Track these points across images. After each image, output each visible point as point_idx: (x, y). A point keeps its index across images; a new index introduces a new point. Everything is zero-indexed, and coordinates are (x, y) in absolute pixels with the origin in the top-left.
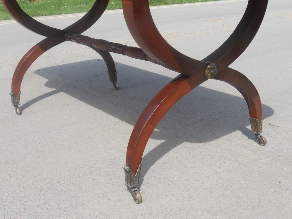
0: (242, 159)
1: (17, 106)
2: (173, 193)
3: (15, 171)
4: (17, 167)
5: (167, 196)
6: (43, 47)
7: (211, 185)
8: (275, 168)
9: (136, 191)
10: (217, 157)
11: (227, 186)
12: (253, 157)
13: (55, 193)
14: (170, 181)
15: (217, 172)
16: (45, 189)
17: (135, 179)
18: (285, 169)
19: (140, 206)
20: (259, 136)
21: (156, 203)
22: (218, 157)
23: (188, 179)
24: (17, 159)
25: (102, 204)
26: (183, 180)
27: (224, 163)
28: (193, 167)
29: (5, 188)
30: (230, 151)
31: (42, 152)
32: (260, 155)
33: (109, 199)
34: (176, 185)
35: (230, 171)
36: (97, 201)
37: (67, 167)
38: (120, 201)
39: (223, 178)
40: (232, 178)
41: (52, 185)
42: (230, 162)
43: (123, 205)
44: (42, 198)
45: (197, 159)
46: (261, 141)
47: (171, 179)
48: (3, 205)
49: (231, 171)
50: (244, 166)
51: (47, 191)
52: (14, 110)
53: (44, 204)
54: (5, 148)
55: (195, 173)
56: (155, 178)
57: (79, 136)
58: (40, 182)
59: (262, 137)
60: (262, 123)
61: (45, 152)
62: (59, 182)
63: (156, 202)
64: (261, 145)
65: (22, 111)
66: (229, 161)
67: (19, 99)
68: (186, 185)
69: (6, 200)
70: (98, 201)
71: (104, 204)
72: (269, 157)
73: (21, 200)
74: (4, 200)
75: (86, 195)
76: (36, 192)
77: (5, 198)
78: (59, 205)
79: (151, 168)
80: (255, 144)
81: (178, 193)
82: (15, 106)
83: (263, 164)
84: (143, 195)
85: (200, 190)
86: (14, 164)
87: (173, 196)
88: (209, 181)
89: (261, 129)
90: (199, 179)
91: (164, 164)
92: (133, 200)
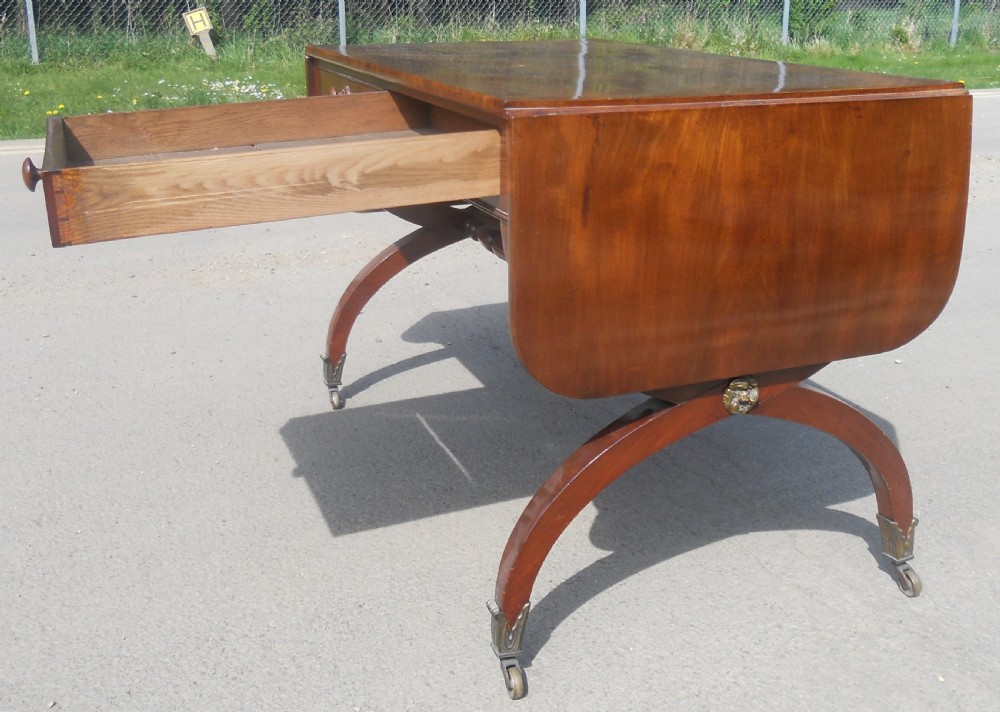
0: (831, 626)
1: (336, 387)
2: (609, 687)
3: (277, 559)
4: (286, 548)
5: (591, 692)
7: (714, 687)
8: (914, 669)
9: (514, 666)
10: (769, 606)
11: (754, 697)
12: (867, 625)
13: (340, 633)
14: (616, 653)
15: (747, 652)
16: (324, 616)
17: (511, 638)
18: (941, 679)
19: (515, 706)
20: (901, 569)
21: (555, 706)
22: (771, 608)
23: (662, 658)
24: (291, 528)
25: (431, 682)
26: (649, 657)
27: (777, 629)
28: (692, 626)
29: (242, 599)
30: (811, 594)
31: (353, 520)
32: (890, 622)
33: (455, 671)
34: (626, 670)
35: (782, 656)
36: (424, 673)
37: (393, 569)
38: (475, 683)
39: (755, 672)
40: (778, 678)
41: (342, 610)
42: (795, 629)
43: (479, 696)
44: (310, 640)
45: (712, 604)
46: (904, 581)
47: (621, 650)
48: (223, 640)
49: (787, 655)
50: (829, 648)
51: (327, 623)
52: (328, 395)
53: (309, 655)
54: (276, 496)
55: (689, 643)
56: (584, 638)
57: (452, 488)
58: (319, 597)
59: (910, 573)
60: (912, 533)
61: (360, 520)
62: (361, 606)
63: (558, 704)
64: (907, 592)
65: (348, 400)
66: (794, 626)
67: (340, 372)
68: (651, 672)
69: (233, 629)
70: (428, 672)
71: (435, 683)
72: (912, 633)
73: (263, 635)
74: (229, 628)
75: (405, 651)
76: (301, 621)
77: (234, 623)
78: (338, 663)
79: (586, 606)
80: (892, 586)
81: (623, 690)
82: (330, 387)
83: (886, 651)
84: (536, 678)
85: (682, 693)
86: (281, 539)
87: (606, 695)
88: (716, 674)
89: (910, 549)
90: (690, 663)
91: (621, 602)
92: (505, 689)
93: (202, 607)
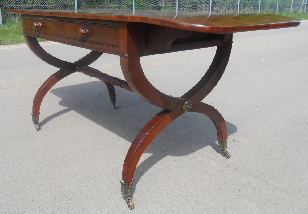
0: (211, 171)
1: (37, 123)
2: (158, 200)
3: (35, 181)
4: (37, 177)
5: (153, 202)
6: (58, 77)
7: (188, 193)
8: (236, 178)
9: (129, 199)
10: (193, 168)
11: (200, 194)
12: (220, 168)
13: (66, 201)
14: (156, 189)
15: (192, 182)
16: (58, 197)
17: (129, 190)
18: (244, 179)
19: (132, 212)
20: (224, 151)
21: (144, 209)
22: (194, 168)
23: (170, 188)
24: (36, 170)
25: (103, 210)
26: (166, 188)
27: (197, 174)
28: (174, 177)
29: (27, 196)
30: (202, 163)
31: (57, 164)
32: (225, 166)
33: (109, 205)
34: (161, 193)
35: (202, 181)
36: (99, 208)
37: (76, 177)
38: (117, 207)
39: (197, 187)
40: (203, 187)
41: (64, 193)
42: (202, 173)
43: (120, 211)
44: (56, 205)
45: (177, 170)
46: (226, 155)
47: (157, 188)
48: (25, 212)
49: (203, 180)
50: (213, 176)
51: (60, 199)
52: (34, 127)
53: (58, 210)
54: (27, 160)
55: (175, 182)
56: (145, 187)
57: (86, 150)
58: (54, 191)
59: (227, 152)
60: (227, 141)
61: (59, 164)
62: (70, 191)
63: (145, 208)
64: (227, 158)
65: (41, 127)
66: (202, 172)
67: (38, 118)
68: (168, 193)
69: (27, 207)
70: (100, 207)
71: (104, 210)
72: (232, 168)
73: (39, 207)
74: (25, 207)
75: (90, 202)
76: (51, 200)
77: (27, 205)
78: (69, 211)
79: (142, 178)
80: (222, 157)
81: (162, 200)
82: (35, 124)
83: (228, 174)
84: (135, 202)
85: (179, 197)
86: (34, 174)
87: (158, 202)
88: (186, 189)
89: (226, 146)
90: (178, 188)
91: (151, 175)
92: (127, 207)
93: (13, 202)
